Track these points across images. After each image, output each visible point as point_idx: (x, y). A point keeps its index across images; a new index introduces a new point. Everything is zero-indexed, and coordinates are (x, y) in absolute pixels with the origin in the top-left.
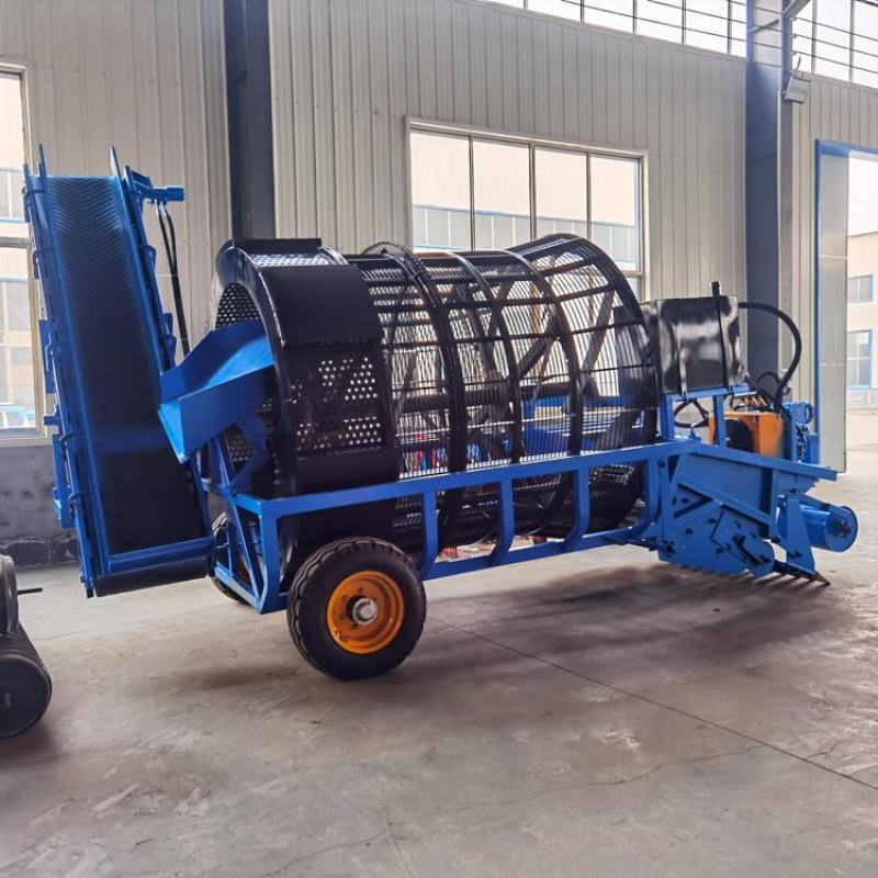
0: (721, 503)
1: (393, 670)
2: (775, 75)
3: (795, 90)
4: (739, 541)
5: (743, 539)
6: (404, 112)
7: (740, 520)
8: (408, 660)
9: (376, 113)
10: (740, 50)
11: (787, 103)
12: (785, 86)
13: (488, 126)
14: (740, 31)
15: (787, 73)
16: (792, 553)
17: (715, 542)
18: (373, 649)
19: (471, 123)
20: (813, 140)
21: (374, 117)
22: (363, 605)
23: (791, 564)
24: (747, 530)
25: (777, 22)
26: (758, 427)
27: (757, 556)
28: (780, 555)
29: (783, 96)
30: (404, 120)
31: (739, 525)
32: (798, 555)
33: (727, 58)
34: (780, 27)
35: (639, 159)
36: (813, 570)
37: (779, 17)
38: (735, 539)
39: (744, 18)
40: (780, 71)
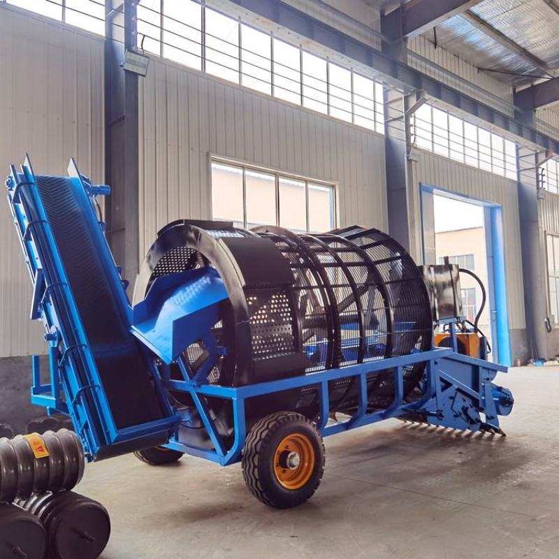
0: (457, 387)
1: (309, 500)
2: (403, 145)
3: (414, 154)
4: (465, 410)
5: (467, 408)
6: (208, 150)
7: (465, 398)
8: (317, 492)
9: (192, 149)
10: (381, 129)
11: (410, 161)
12: (408, 152)
13: (254, 161)
14: (381, 118)
15: (409, 145)
16: (489, 416)
17: (454, 411)
18: (298, 486)
19: (245, 159)
20: (418, 182)
21: (191, 151)
22: (292, 456)
23: (489, 424)
24: (468, 403)
25: (403, 117)
26: (468, 341)
27: (474, 419)
28: (483, 417)
29: (408, 157)
30: (208, 155)
31: (464, 401)
32: (492, 418)
33: (374, 133)
34: (404, 120)
35: (333, 187)
36: (498, 426)
37: (404, 114)
38: (463, 409)
39: (382, 111)
40: (405, 143)
